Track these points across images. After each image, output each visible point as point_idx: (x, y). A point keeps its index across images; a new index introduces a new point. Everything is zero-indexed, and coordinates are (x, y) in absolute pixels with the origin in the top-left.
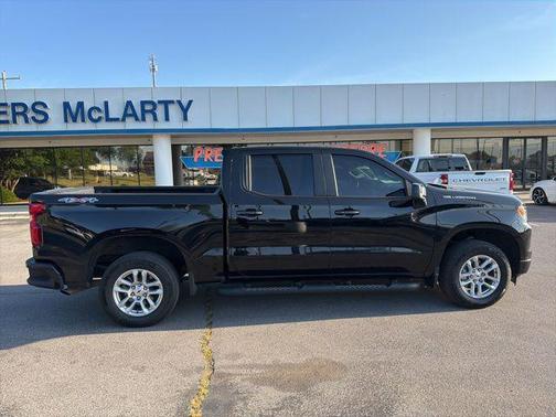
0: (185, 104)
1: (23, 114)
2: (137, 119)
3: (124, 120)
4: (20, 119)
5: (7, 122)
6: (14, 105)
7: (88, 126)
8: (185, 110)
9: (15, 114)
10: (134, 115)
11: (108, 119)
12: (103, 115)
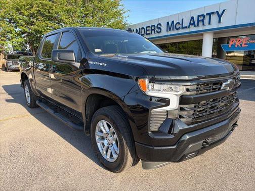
0: (220, 13)
1: (154, 30)
2: (195, 26)
3: (189, 27)
4: (153, 32)
5: (149, 34)
6: (152, 26)
7: (175, 32)
8: (220, 17)
9: (152, 30)
10: (194, 24)
11: (183, 28)
12: (181, 26)
